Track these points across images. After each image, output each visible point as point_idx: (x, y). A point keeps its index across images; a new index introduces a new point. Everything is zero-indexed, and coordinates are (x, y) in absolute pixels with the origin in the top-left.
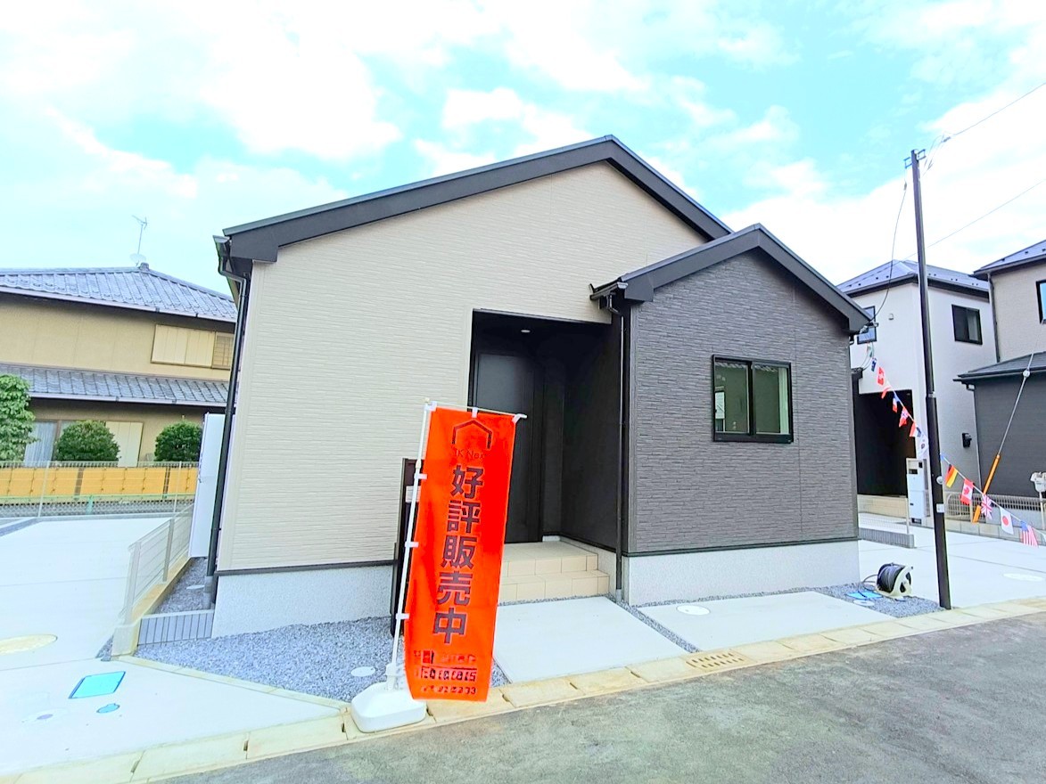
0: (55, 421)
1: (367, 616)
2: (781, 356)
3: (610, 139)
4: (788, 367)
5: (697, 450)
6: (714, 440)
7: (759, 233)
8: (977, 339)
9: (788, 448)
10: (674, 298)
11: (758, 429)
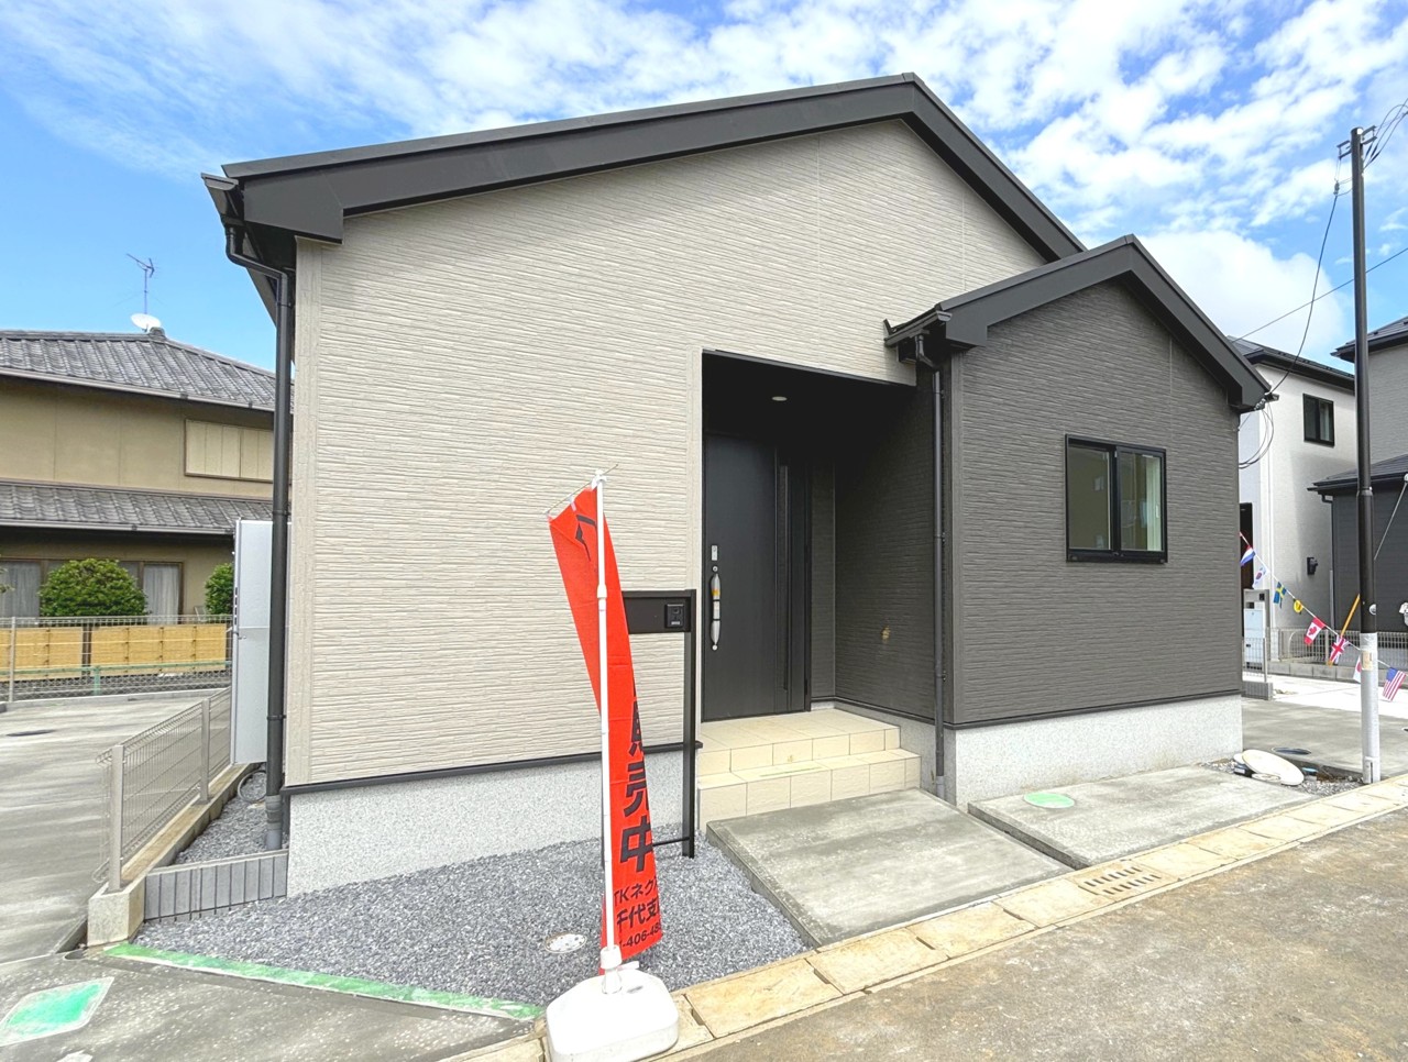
0: (36, 562)
1: (558, 841)
2: (1153, 439)
3: (912, 80)
4: (1161, 455)
5: (1044, 573)
6: (1069, 560)
7: (1131, 249)
8: (1327, 439)
9: (1160, 571)
10: (1013, 346)
11: (1123, 544)
